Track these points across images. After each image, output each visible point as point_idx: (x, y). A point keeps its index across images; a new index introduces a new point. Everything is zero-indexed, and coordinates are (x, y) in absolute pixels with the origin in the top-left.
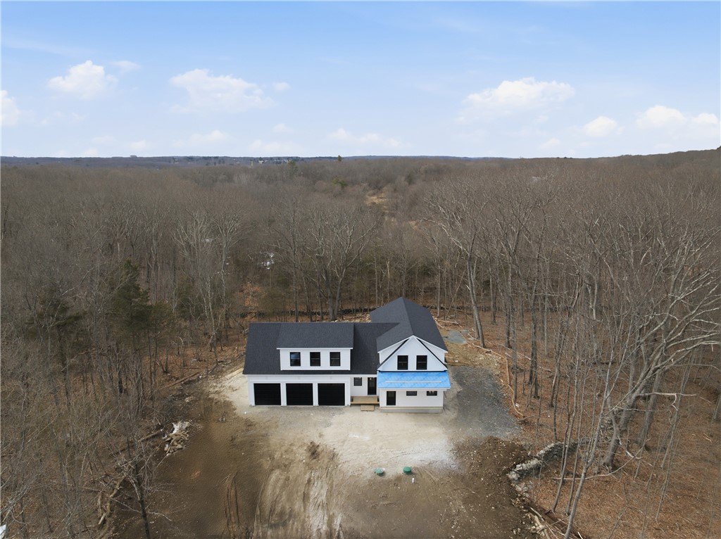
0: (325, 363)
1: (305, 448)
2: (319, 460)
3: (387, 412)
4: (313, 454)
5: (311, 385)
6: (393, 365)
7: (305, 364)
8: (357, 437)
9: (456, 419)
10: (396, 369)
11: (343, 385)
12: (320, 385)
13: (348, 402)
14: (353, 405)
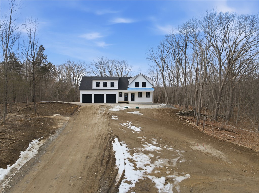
0: (109, 86)
3: (131, 104)
10: (134, 87)
11: (115, 95)
12: (107, 95)
13: (117, 101)
14: (119, 103)
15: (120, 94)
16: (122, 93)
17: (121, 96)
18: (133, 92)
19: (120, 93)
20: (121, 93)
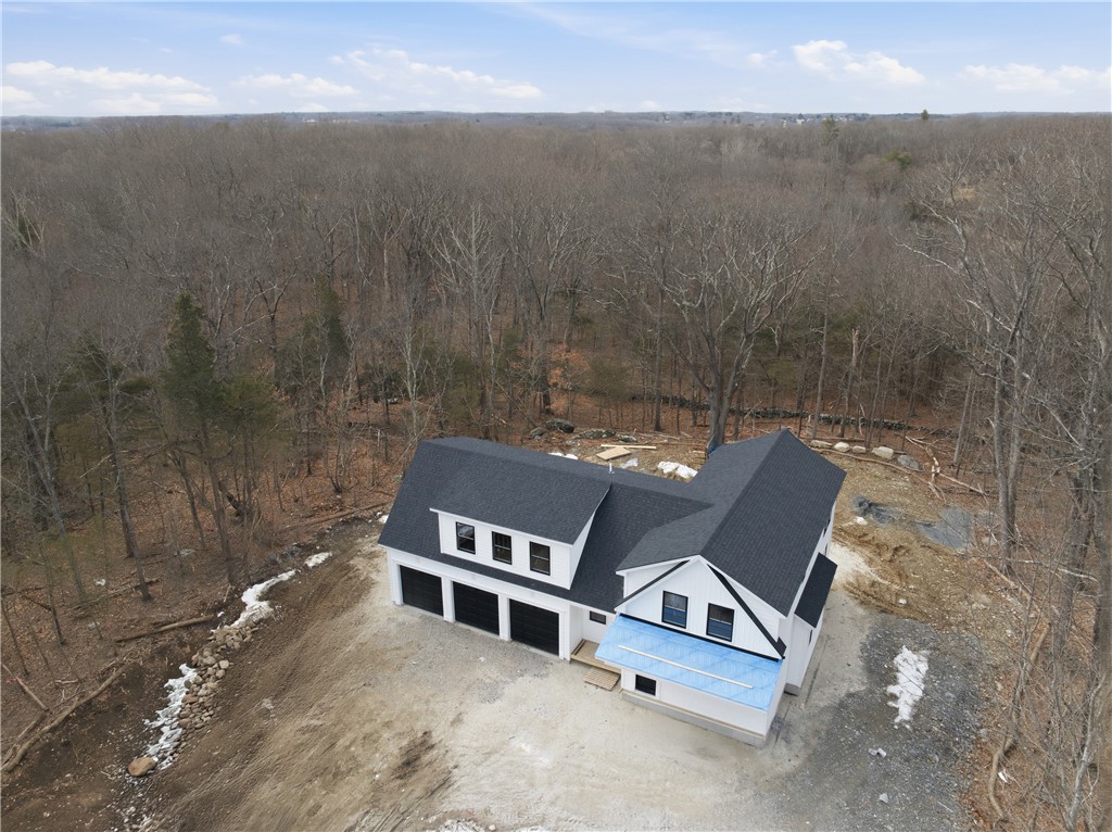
1: (405, 743)
2: (404, 785)
3: (636, 704)
4: (408, 763)
5: (494, 598)
6: (652, 609)
7: (484, 552)
8: (528, 749)
9: (790, 777)
10: (658, 619)
11: (555, 616)
12: (513, 603)
13: (565, 652)
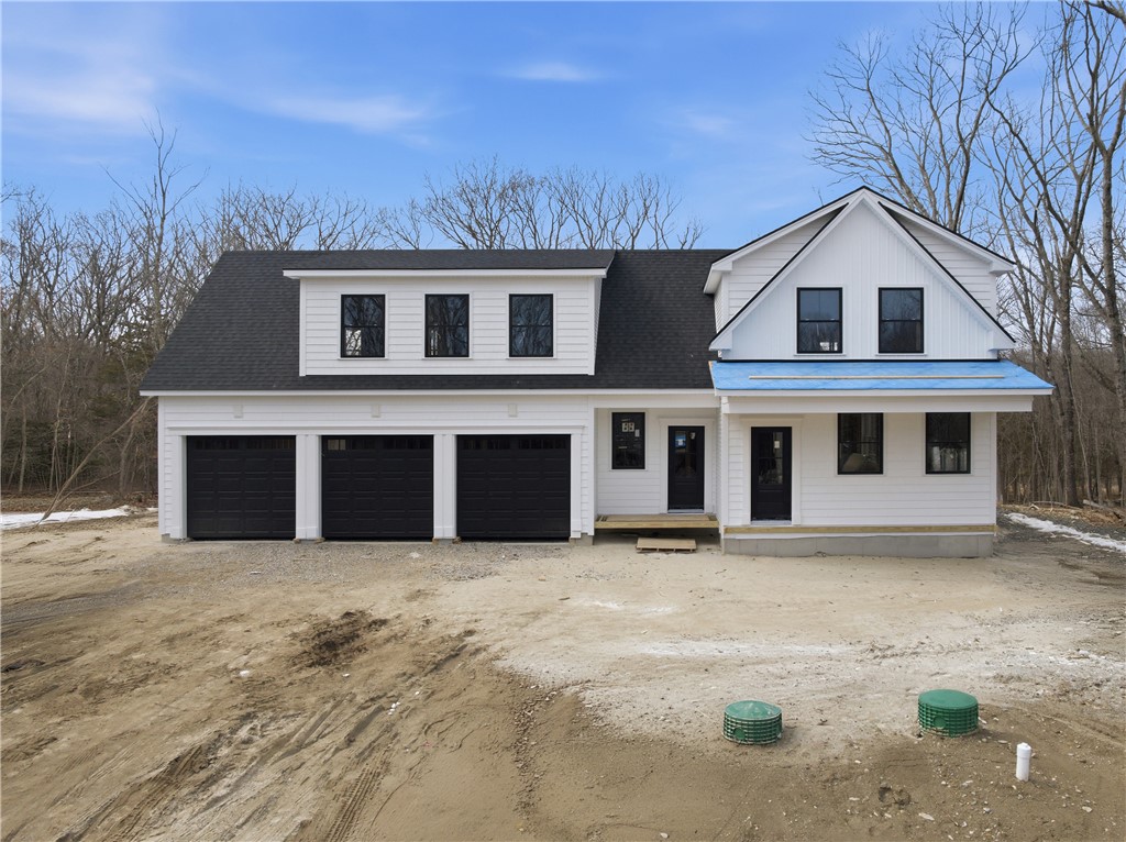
0: (489, 346)
3: (754, 551)
5: (422, 445)
7: (405, 347)
10: (790, 351)
11: (561, 443)
12: (465, 443)
13: (582, 520)
14: (604, 535)
15: (619, 438)
16: (638, 418)
17: (627, 453)
18: (771, 413)
19: (618, 418)
20: (626, 427)
